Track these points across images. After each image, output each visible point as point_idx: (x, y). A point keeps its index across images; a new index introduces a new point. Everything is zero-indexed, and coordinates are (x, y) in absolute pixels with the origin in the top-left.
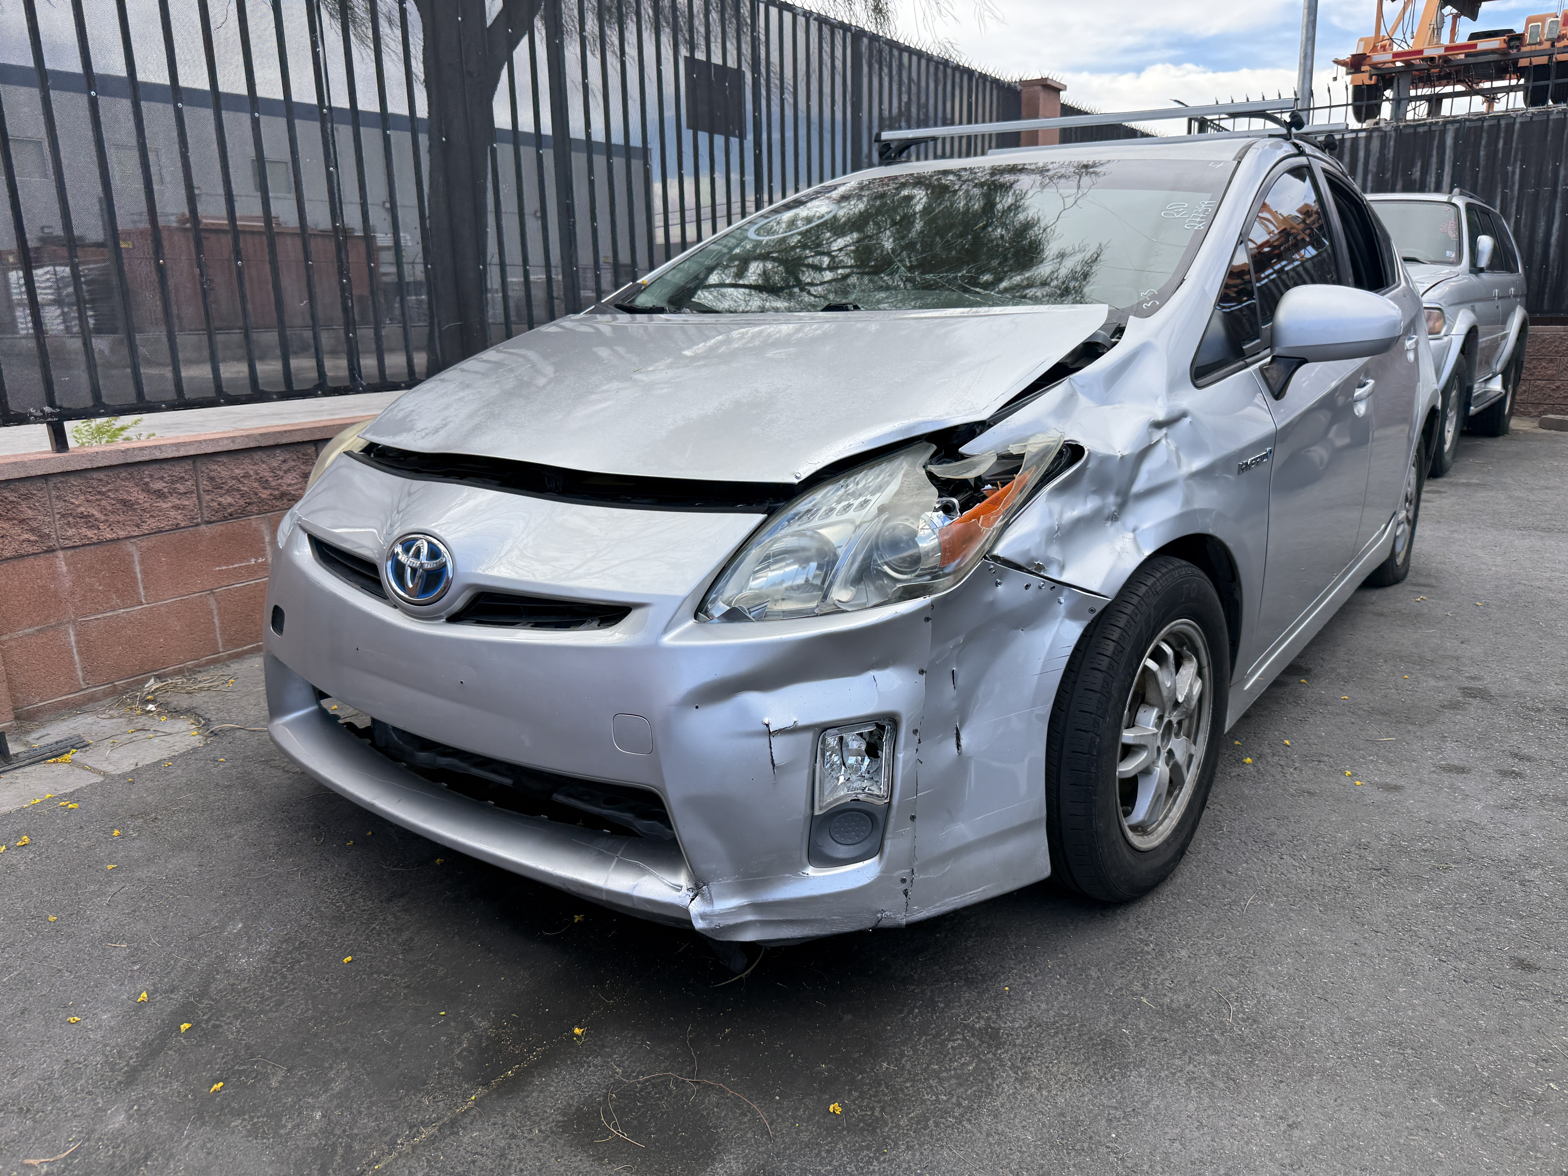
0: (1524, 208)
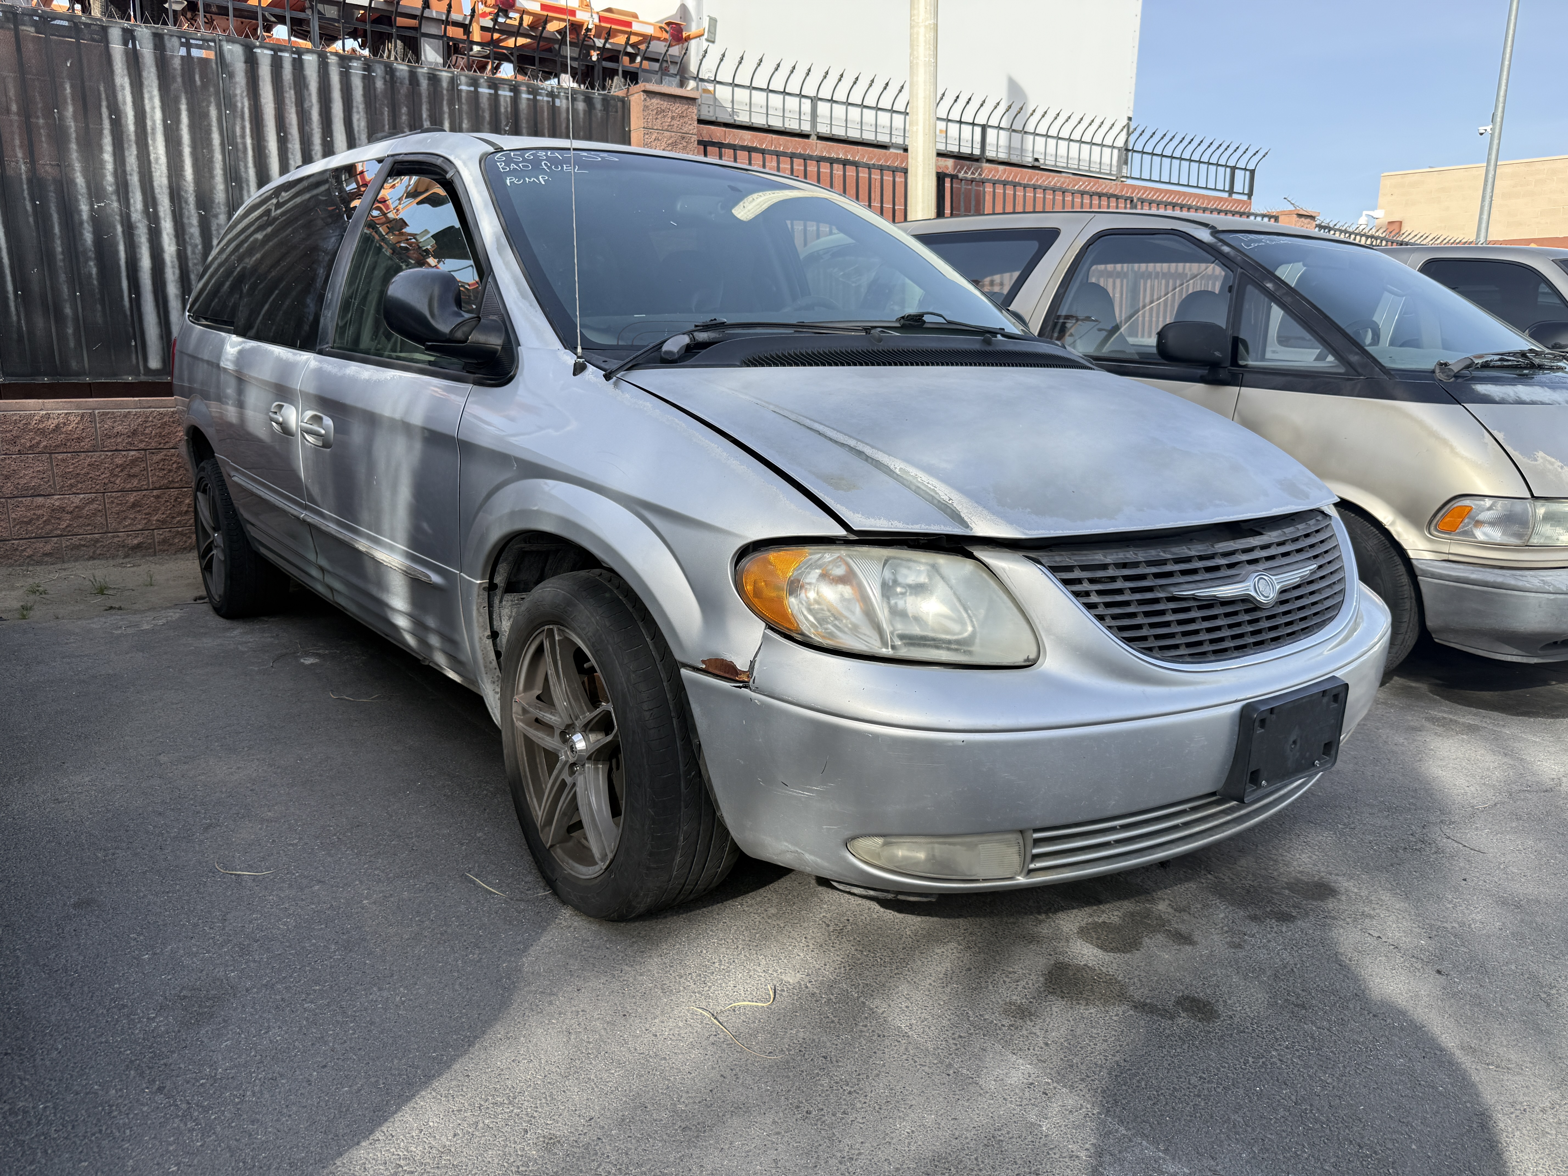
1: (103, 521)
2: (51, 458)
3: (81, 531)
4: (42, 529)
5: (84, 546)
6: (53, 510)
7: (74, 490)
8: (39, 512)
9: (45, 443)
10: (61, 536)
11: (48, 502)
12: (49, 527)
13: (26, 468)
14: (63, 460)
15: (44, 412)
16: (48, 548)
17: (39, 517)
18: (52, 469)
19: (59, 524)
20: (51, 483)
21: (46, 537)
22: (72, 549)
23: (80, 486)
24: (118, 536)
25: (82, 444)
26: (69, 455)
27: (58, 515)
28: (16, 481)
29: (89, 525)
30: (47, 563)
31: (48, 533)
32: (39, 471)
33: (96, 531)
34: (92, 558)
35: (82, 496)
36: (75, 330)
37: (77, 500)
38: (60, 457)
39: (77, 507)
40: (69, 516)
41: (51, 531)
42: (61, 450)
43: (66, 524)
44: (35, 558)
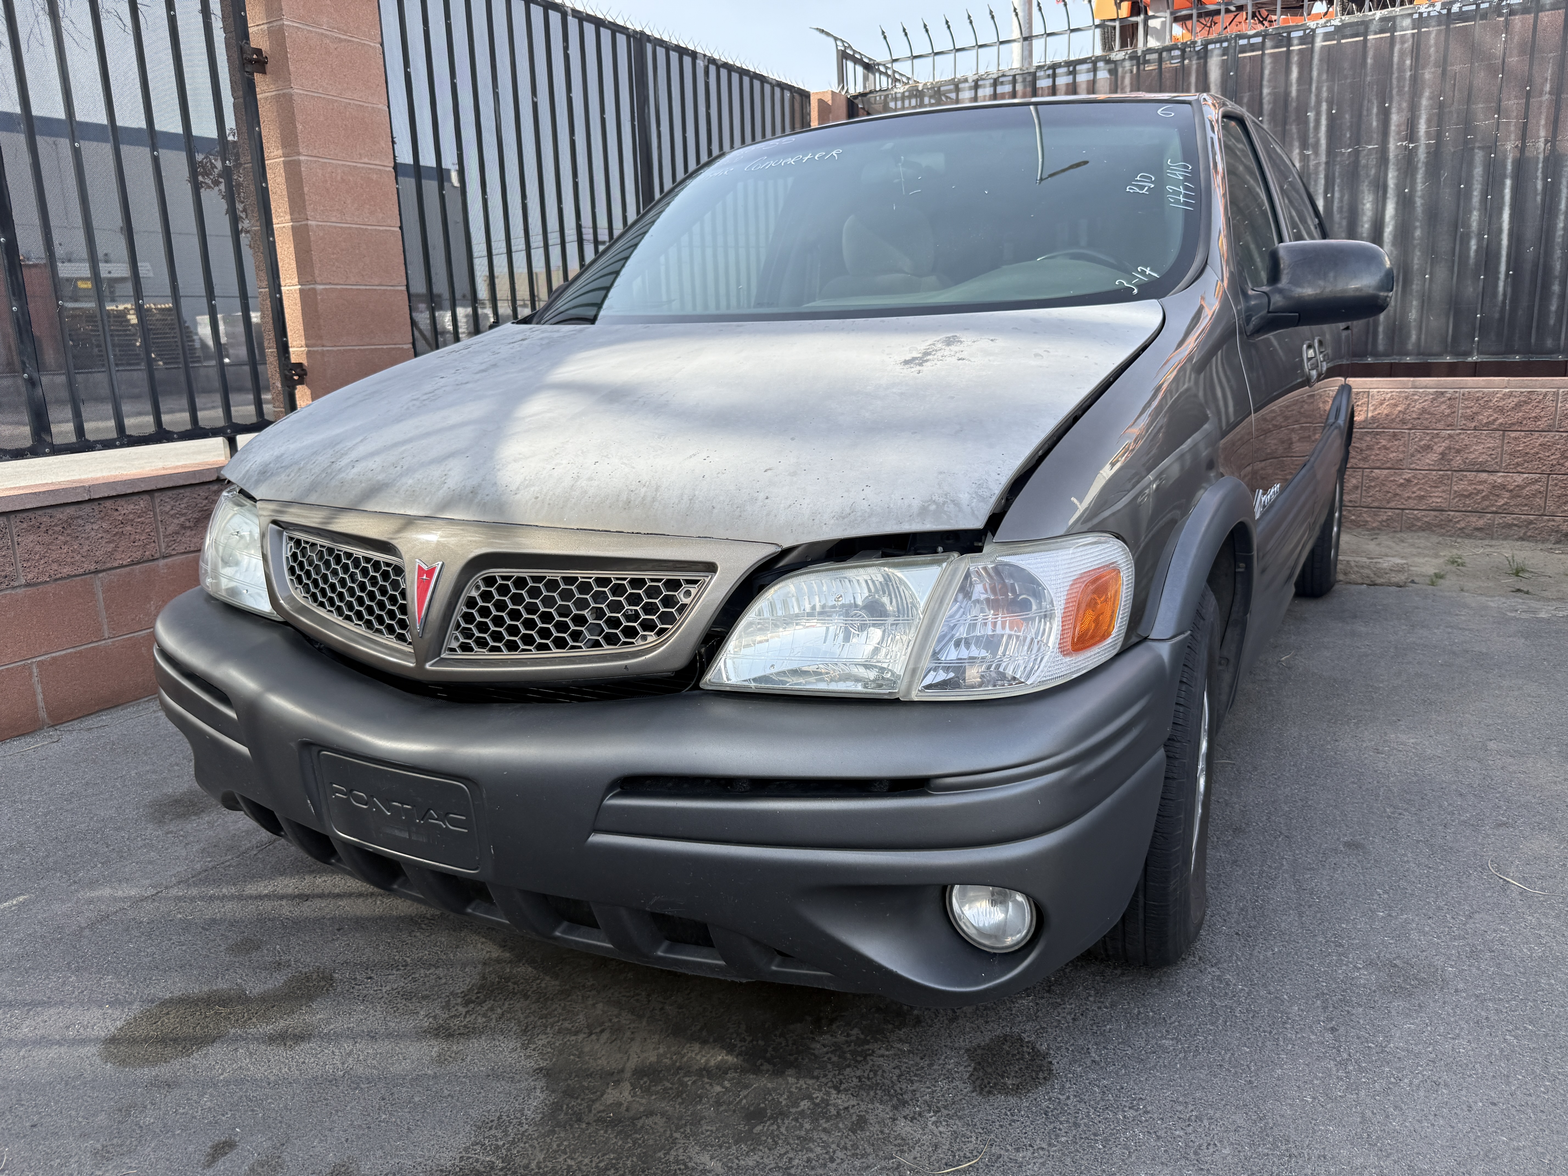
0: (1338, 181)
1: (1542, 503)
2: (1504, 435)
3: (1516, 511)
4: (1479, 503)
5: (1516, 525)
6: (1494, 487)
7: (1519, 469)
8: (1481, 487)
9: (1500, 421)
10: (1496, 513)
11: (1491, 478)
12: (1487, 503)
13: (1478, 443)
14: (1515, 439)
15: (1507, 390)
16: (1481, 523)
17: (1479, 492)
18: (1503, 446)
19: (1496, 501)
20: (1498, 460)
21: (1482, 512)
22: (1503, 528)
23: (1526, 465)
24: (1554, 520)
25: (1539, 423)
26: (1523, 433)
27: (1497, 492)
28: (1466, 456)
29: (1526, 505)
30: (1476, 538)
31: (1483, 509)
32: (1489, 448)
33: (1532, 513)
34: (1522, 539)
35: (1526, 475)
36: (1558, 307)
37: (1519, 479)
38: (1513, 435)
39: (1517, 486)
40: (1507, 495)
41: (1488, 507)
42: (1515, 428)
43: (1503, 502)
44: (1466, 531)
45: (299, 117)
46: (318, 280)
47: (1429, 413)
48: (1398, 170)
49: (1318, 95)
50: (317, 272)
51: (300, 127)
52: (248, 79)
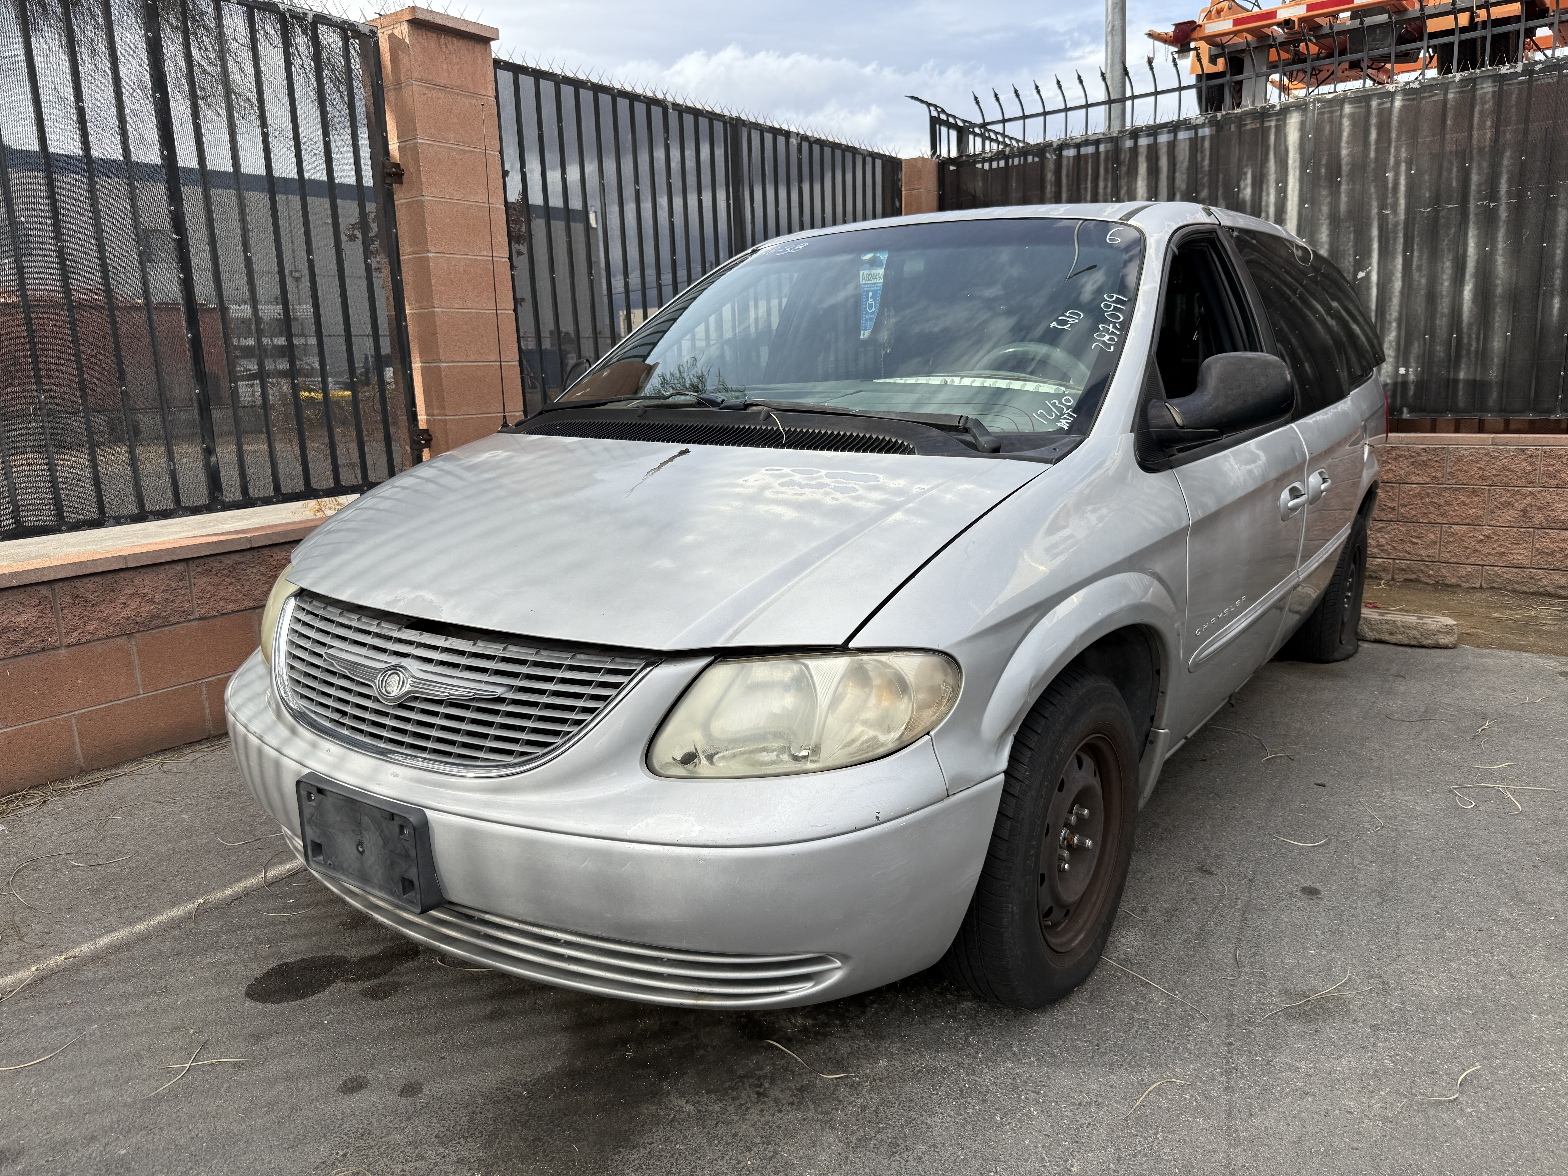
0: (1417, 240)
45: (429, 220)
46: (443, 358)
47: (1509, 470)
48: (1479, 229)
49: (1397, 158)
50: (441, 352)
51: (429, 228)
52: (388, 189)
